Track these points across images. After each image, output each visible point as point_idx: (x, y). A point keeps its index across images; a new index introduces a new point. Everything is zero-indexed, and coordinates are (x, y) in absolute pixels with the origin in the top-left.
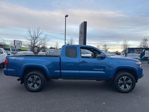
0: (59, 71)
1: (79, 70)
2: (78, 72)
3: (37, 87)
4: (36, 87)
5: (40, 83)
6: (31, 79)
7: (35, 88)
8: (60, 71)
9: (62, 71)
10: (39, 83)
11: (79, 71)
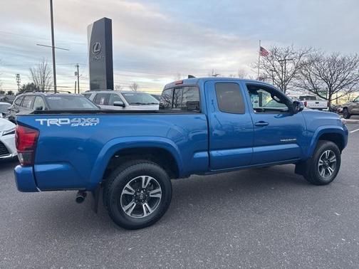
0: (205, 154)
2: (249, 150)
3: (151, 211)
4: (148, 211)
5: (160, 196)
6: (130, 188)
7: (145, 215)
9: (214, 153)
10: (156, 198)
11: (251, 149)
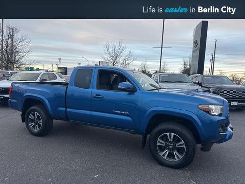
0: (64, 109)
1: (91, 111)
2: (89, 113)
6: (32, 116)
8: (66, 110)
9: (68, 110)
